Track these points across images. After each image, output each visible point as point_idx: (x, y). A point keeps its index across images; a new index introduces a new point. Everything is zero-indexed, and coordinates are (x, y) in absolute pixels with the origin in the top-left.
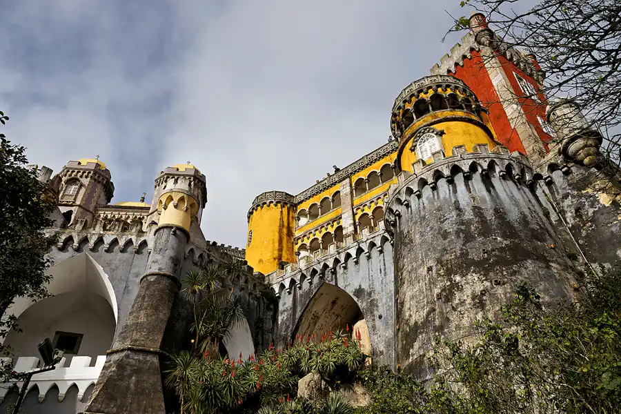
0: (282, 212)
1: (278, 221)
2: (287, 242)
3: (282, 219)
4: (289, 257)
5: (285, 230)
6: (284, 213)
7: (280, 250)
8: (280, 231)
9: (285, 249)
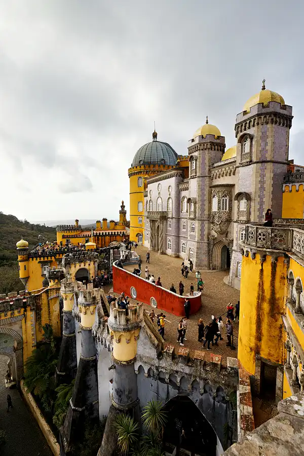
0: (262, 270)
1: (257, 288)
2: (270, 326)
3: (261, 285)
4: (272, 352)
5: (266, 306)
6: (265, 273)
7: (259, 338)
8: (259, 308)
9: (265, 338)
